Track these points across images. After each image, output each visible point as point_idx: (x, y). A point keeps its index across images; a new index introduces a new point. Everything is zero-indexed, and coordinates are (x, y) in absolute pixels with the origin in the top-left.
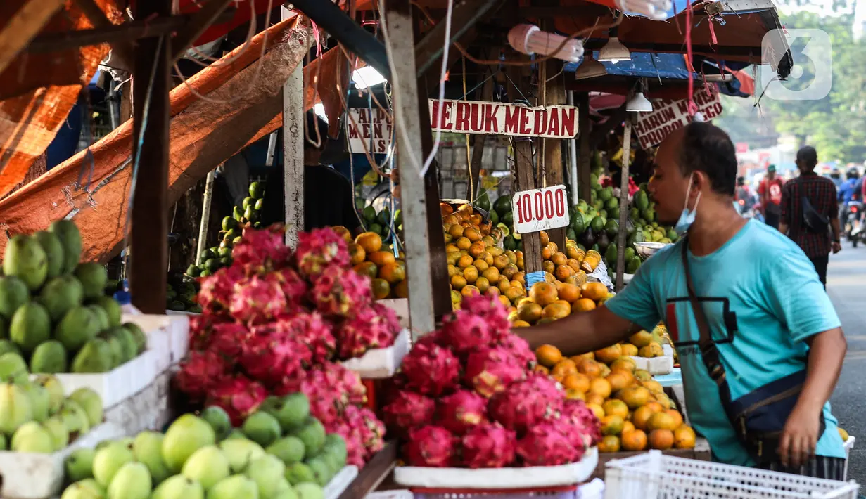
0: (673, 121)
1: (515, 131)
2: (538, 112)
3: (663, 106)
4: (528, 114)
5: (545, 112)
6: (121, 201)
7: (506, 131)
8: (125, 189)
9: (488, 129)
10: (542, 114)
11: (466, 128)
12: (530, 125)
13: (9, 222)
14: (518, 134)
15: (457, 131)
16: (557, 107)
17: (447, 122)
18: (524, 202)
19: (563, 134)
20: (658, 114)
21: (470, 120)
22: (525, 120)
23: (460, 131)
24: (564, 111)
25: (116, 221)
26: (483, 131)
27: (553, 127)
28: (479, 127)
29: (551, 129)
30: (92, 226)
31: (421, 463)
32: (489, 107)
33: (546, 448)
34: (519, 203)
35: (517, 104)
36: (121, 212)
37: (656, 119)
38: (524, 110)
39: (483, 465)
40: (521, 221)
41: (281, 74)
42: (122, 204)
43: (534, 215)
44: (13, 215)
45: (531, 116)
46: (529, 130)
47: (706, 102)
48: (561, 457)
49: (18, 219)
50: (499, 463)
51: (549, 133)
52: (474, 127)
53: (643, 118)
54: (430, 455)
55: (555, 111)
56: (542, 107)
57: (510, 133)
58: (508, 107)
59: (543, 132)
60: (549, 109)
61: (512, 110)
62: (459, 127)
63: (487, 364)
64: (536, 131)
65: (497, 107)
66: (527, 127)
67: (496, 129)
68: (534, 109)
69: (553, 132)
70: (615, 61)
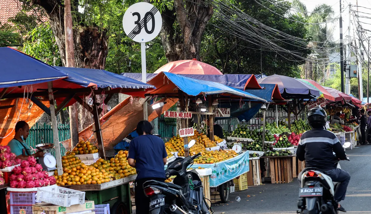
2: (185, 113)
5: (186, 113)
8: (112, 128)
9: (176, 117)
12: (183, 116)
13: (83, 136)
17: (168, 115)
19: (189, 118)
20: (313, 105)
22: (182, 115)
25: (113, 134)
30: (107, 135)
31: (11, 187)
32: (176, 112)
33: (29, 185)
34: (181, 131)
38: (182, 113)
39: (19, 188)
40: (181, 135)
41: (137, 106)
42: (113, 131)
43: (185, 133)
44: (83, 134)
45: (183, 114)
47: (323, 103)
48: (31, 186)
49: (84, 135)
50: (22, 187)
52: (173, 116)
53: (310, 106)
54: (12, 186)
55: (188, 113)
57: (180, 117)
61: (180, 113)
62: (170, 116)
63: (24, 170)
64: (184, 117)
68: (184, 113)
69: (187, 117)
70: (199, 103)
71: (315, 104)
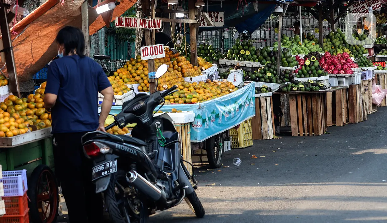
0: (365, 9)
1: (143, 27)
2: (149, 21)
3: (361, 4)
4: (146, 21)
5: (152, 21)
6: (31, 49)
7: (140, 27)
8: (31, 45)
9: (134, 26)
10: (150, 21)
11: (128, 26)
12: (147, 25)
14: (144, 28)
15: (125, 27)
16: (155, 19)
17: (122, 24)
18: (145, 50)
19: (157, 28)
20: (360, 7)
21: (129, 23)
22: (146, 23)
23: (126, 27)
24: (157, 20)
25: (31, 55)
26: (133, 27)
27: (154, 25)
28: (132, 26)
29: (153, 26)
30: (21, 57)
32: (135, 19)
34: (143, 50)
35: (143, 18)
36: (32, 52)
37: (359, 9)
38: (145, 20)
40: (144, 56)
41: (71, 9)
42: (31, 50)
43: (149, 53)
45: (147, 22)
46: (147, 26)
47: (376, 3)
51: (153, 27)
52: (130, 26)
53: (354, 9)
55: (154, 20)
56: (150, 19)
57: (141, 27)
58: (140, 19)
59: (151, 27)
60: (153, 20)
61: (142, 20)
62: (126, 26)
64: (149, 27)
65: (137, 19)
66: (146, 25)
67: (137, 26)
68: (148, 19)
69: (154, 27)
70: (173, 4)
71: (362, 5)
